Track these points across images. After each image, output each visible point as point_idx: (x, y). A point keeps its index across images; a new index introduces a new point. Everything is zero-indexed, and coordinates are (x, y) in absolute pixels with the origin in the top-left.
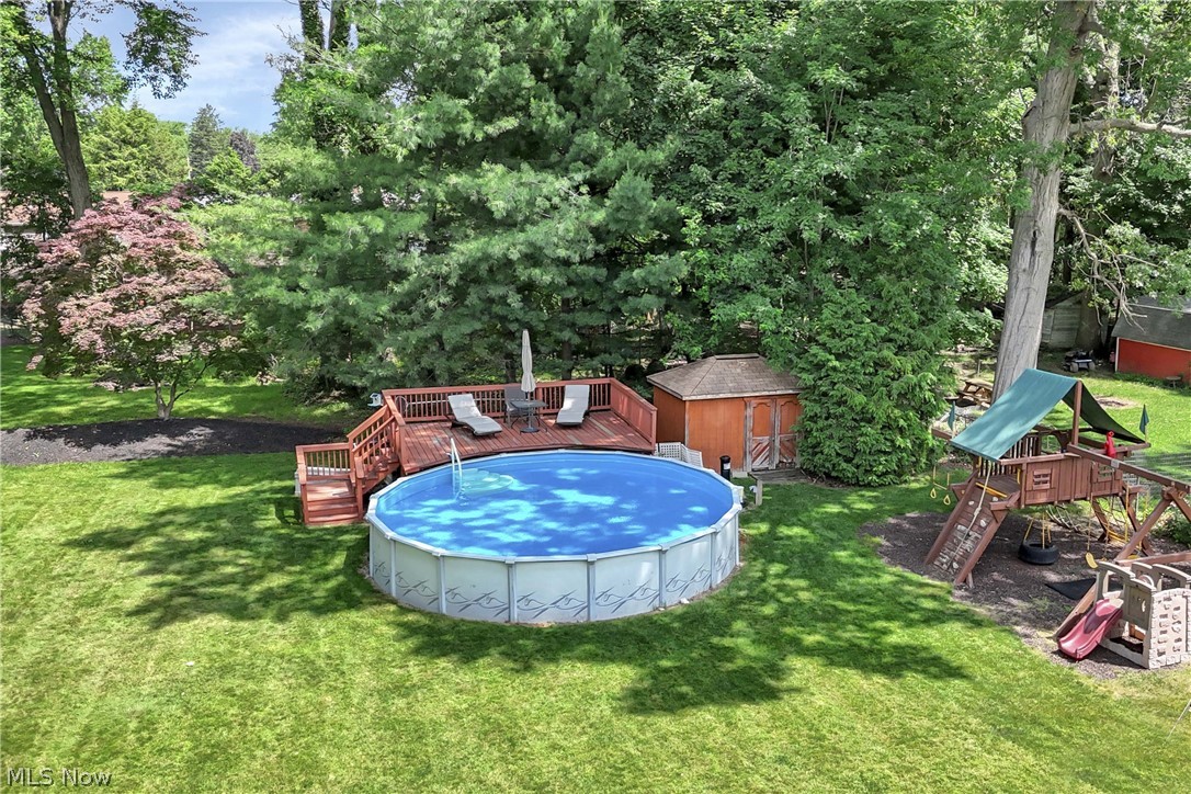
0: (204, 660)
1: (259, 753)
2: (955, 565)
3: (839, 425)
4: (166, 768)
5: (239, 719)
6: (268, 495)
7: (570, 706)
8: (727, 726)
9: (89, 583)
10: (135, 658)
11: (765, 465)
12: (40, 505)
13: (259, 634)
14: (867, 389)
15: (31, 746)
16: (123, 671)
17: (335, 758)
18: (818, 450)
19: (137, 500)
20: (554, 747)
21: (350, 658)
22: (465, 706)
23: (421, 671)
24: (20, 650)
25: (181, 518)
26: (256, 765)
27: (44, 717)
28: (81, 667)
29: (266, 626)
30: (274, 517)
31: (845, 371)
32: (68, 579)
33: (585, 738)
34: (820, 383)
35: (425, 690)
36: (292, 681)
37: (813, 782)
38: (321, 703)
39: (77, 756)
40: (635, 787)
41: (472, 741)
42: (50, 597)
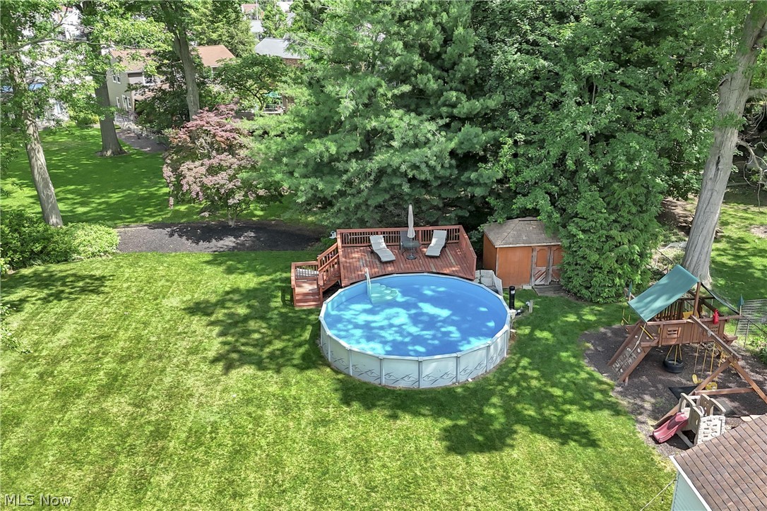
0: (240, 394)
1: (259, 452)
2: (621, 370)
3: (583, 269)
4: (220, 455)
5: (252, 431)
6: (279, 284)
7: (397, 442)
8: (466, 464)
9: (194, 339)
10: (212, 389)
11: (543, 283)
12: (173, 282)
13: (266, 380)
14: (600, 251)
15: (168, 436)
16: (207, 397)
17: (289, 460)
18: (570, 280)
19: (216, 281)
20: (384, 466)
21: (304, 401)
22: (350, 436)
23: (334, 411)
24: (164, 379)
25: (236, 297)
26: (257, 459)
27: (173, 420)
28: (189, 393)
29: (269, 375)
30: (280, 300)
31: (587, 241)
32: (185, 335)
33: (399, 463)
34: (572, 245)
35: (334, 424)
36: (277, 411)
37: (494, 503)
38: (287, 426)
39: (186, 444)
40: (414, 494)
41: (349, 457)
42: (177, 346)
